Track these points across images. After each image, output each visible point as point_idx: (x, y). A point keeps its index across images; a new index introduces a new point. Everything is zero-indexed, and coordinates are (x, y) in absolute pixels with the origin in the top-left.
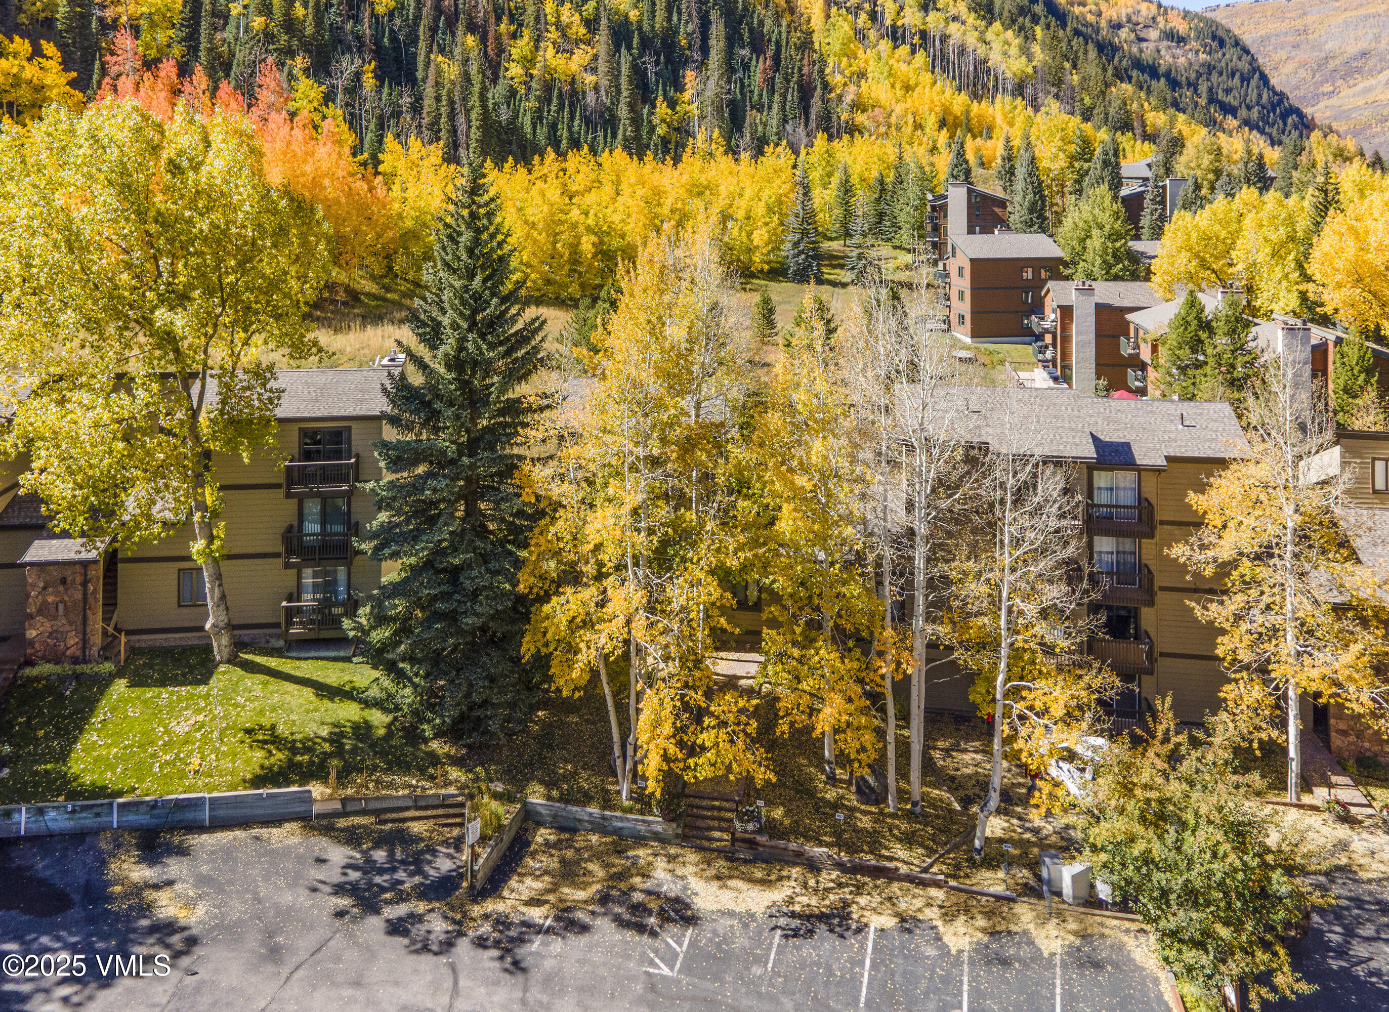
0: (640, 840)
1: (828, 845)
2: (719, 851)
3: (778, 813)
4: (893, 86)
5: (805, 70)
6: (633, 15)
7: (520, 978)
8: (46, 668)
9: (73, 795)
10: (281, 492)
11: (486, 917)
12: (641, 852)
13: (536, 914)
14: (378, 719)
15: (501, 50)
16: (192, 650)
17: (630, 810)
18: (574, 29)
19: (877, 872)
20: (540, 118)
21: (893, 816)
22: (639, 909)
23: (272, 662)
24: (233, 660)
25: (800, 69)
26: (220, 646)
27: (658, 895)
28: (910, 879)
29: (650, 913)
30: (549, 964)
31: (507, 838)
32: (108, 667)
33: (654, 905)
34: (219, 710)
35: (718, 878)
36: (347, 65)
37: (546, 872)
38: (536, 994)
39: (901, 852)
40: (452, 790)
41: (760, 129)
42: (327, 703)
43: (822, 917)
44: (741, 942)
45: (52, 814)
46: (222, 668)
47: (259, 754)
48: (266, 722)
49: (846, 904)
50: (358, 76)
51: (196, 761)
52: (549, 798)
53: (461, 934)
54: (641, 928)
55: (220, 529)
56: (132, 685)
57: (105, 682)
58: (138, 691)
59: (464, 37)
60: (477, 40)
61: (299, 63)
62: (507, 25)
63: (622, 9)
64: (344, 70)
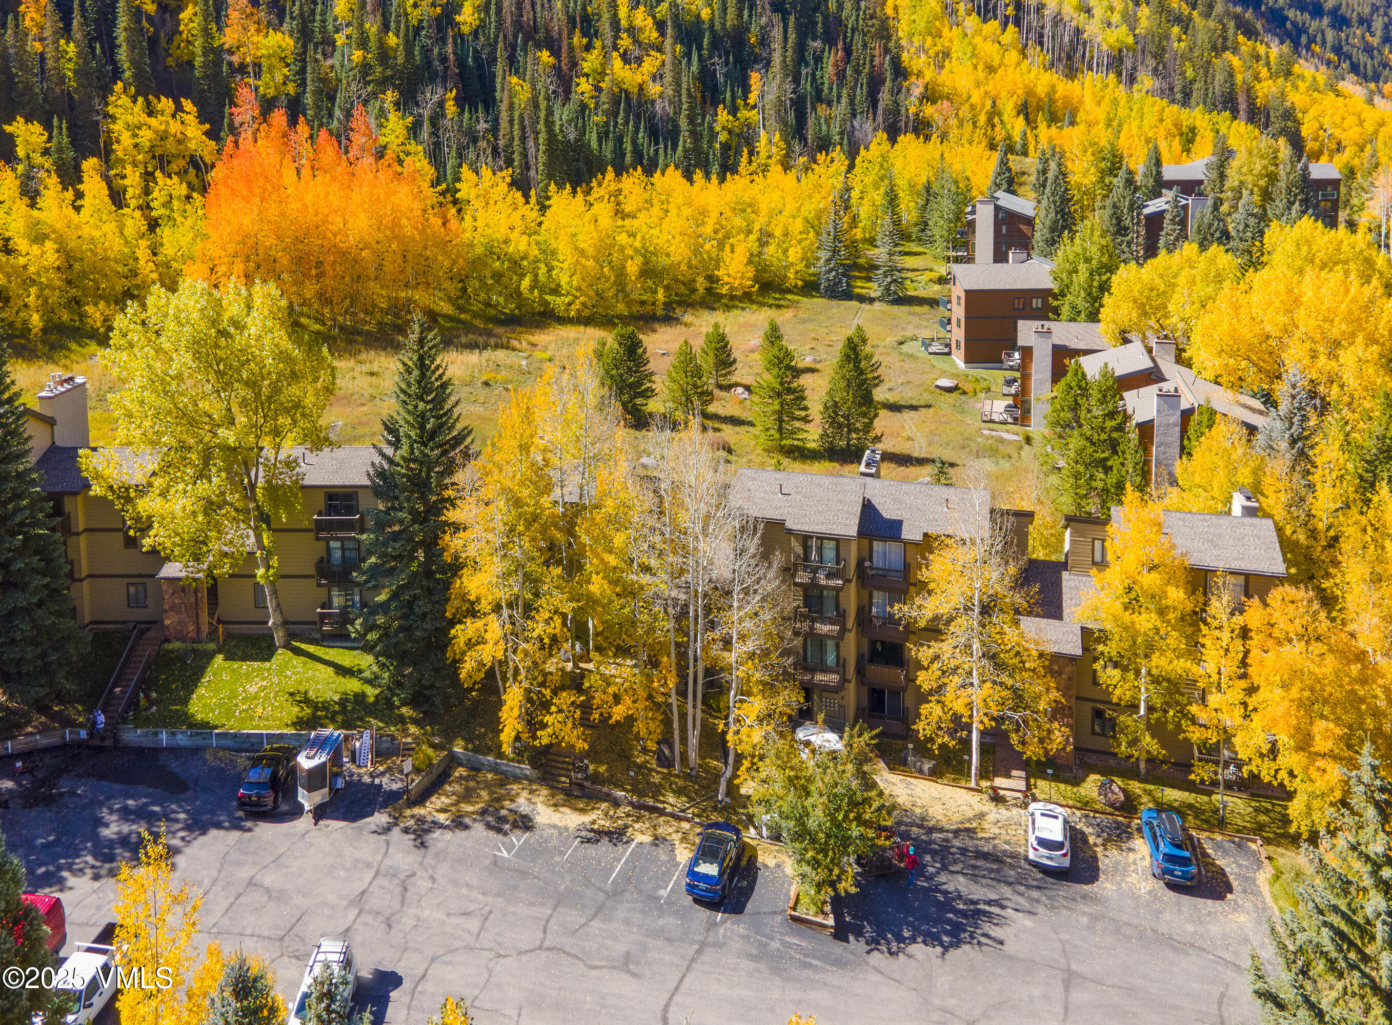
0: (517, 779)
1: (627, 791)
2: (562, 789)
3: (602, 769)
4: (975, 67)
5: (877, 61)
6: (705, 14)
7: (423, 851)
8: (175, 645)
9: (191, 726)
10: (312, 535)
11: (413, 816)
12: (515, 787)
13: (442, 818)
14: (371, 692)
15: (574, 64)
16: (264, 636)
17: (513, 760)
18: (647, 33)
19: (653, 810)
20: (607, 133)
21: (677, 776)
22: (503, 820)
23: (311, 649)
24: (287, 646)
25: (872, 61)
26: (279, 637)
27: (516, 812)
28: (672, 815)
29: (507, 822)
30: (440, 845)
31: (436, 772)
32: (212, 646)
33: (511, 818)
34: (275, 679)
35: (555, 805)
36: (431, 96)
37: (454, 794)
38: (429, 860)
39: (671, 799)
40: (409, 740)
41: (824, 128)
42: (341, 679)
43: (609, 834)
44: (555, 842)
45: (180, 736)
46: (280, 651)
47: (297, 709)
48: (302, 689)
49: (626, 827)
50: (441, 104)
51: (260, 711)
52: (466, 749)
53: (396, 825)
54: (499, 830)
55: (274, 562)
56: (226, 659)
57: (210, 656)
58: (229, 663)
59: (539, 54)
60: (552, 54)
61: (389, 97)
62: (580, 38)
63: (693, 8)
64: (428, 100)
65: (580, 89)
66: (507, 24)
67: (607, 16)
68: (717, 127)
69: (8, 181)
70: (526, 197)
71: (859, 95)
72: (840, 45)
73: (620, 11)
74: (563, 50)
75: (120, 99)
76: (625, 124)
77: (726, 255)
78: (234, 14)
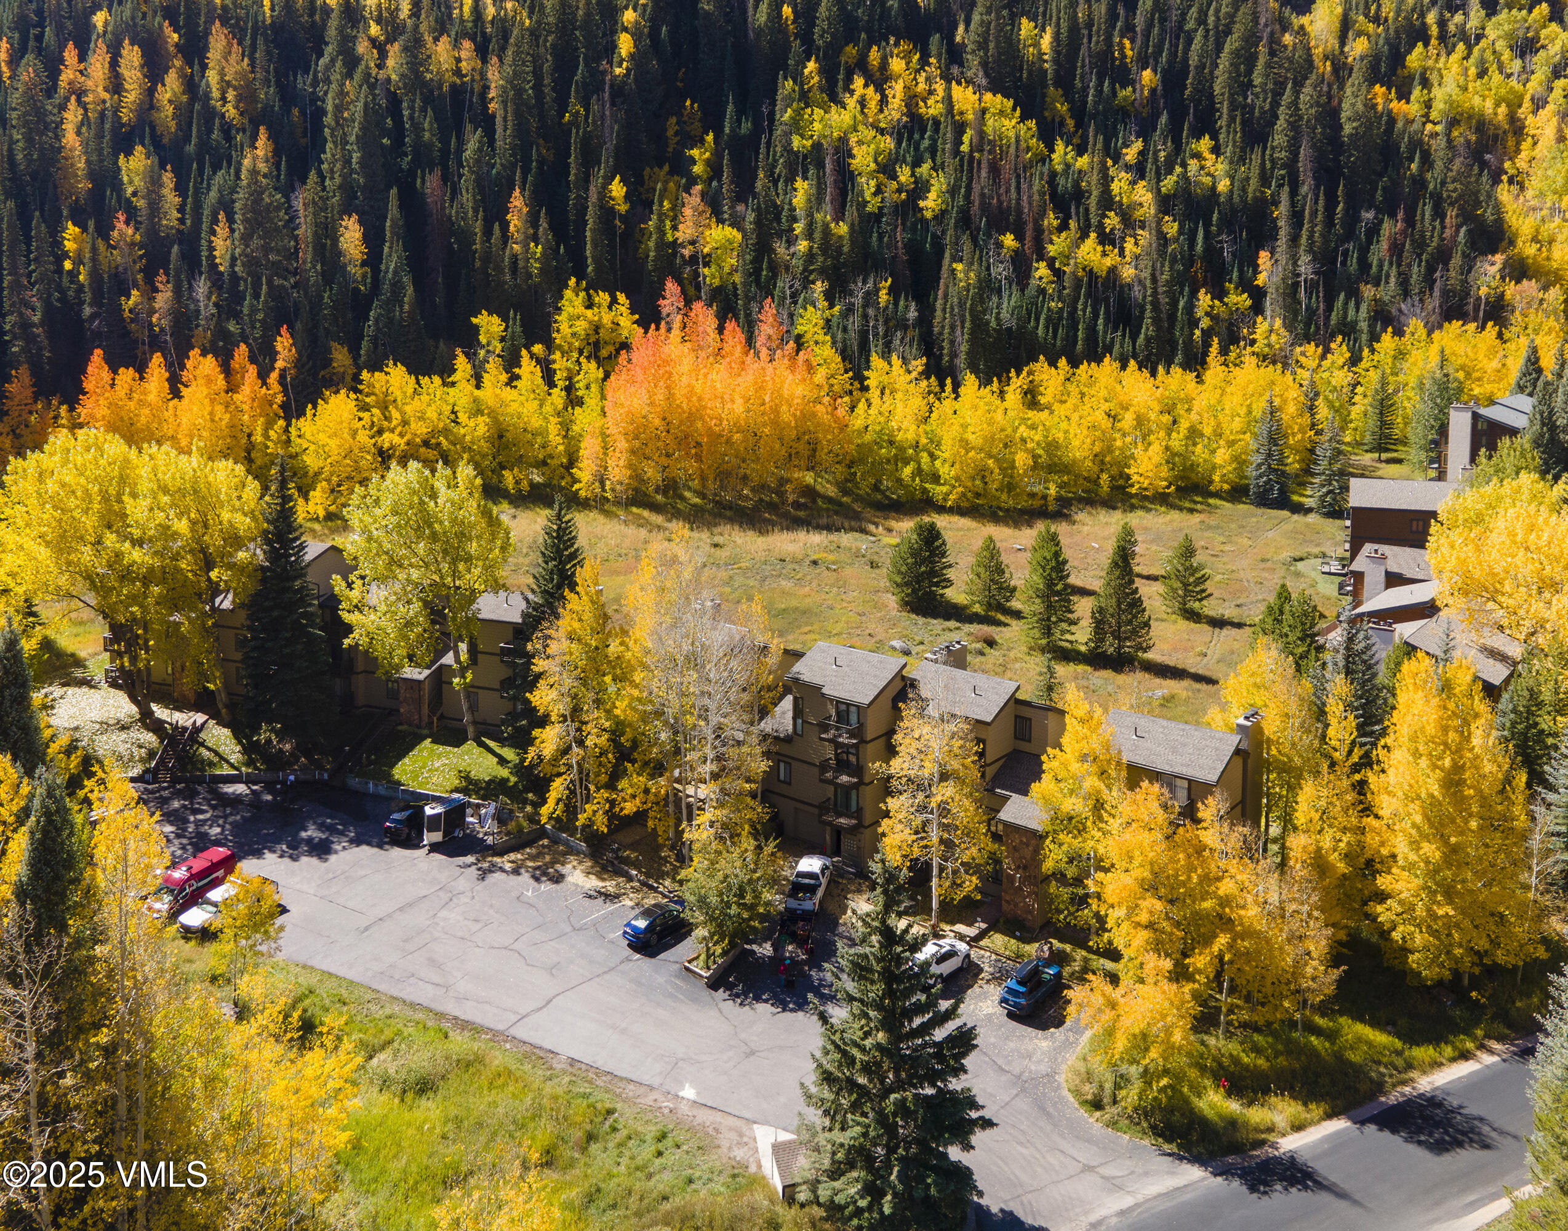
0: (576, 854)
1: (642, 874)
2: (601, 865)
3: (633, 856)
5: (1447, 233)
7: (480, 883)
8: (402, 728)
9: (389, 782)
10: (499, 658)
11: (490, 862)
12: (571, 858)
13: (508, 866)
14: (512, 780)
15: (1038, 248)
16: (458, 730)
18: (1143, 210)
19: (651, 887)
20: (1059, 320)
22: (546, 875)
23: (493, 744)
24: (473, 738)
25: (1441, 233)
26: (471, 731)
27: (558, 872)
30: (493, 882)
31: (525, 838)
32: (426, 732)
33: (551, 875)
34: (456, 760)
35: (588, 873)
36: (862, 285)
37: (528, 854)
38: (479, 889)
42: (498, 767)
43: (608, 895)
44: (567, 894)
45: (380, 788)
46: (468, 742)
47: (457, 781)
48: (468, 770)
49: (624, 894)
50: (874, 293)
51: (435, 779)
53: (476, 865)
54: (537, 880)
55: (469, 676)
56: (431, 743)
57: (422, 739)
58: (432, 746)
59: (1002, 238)
60: (1016, 239)
61: (819, 287)
62: (1051, 220)
63: (1207, 180)
64: (859, 289)
65: (1037, 274)
66: (975, 209)
67: (1095, 193)
68: (1199, 313)
69: (462, 365)
70: (942, 386)
71: (1416, 273)
72: (1401, 215)
73: (1115, 187)
74: (1029, 234)
75: (568, 293)
76: (1084, 309)
77: (1138, 451)
78: (688, 212)
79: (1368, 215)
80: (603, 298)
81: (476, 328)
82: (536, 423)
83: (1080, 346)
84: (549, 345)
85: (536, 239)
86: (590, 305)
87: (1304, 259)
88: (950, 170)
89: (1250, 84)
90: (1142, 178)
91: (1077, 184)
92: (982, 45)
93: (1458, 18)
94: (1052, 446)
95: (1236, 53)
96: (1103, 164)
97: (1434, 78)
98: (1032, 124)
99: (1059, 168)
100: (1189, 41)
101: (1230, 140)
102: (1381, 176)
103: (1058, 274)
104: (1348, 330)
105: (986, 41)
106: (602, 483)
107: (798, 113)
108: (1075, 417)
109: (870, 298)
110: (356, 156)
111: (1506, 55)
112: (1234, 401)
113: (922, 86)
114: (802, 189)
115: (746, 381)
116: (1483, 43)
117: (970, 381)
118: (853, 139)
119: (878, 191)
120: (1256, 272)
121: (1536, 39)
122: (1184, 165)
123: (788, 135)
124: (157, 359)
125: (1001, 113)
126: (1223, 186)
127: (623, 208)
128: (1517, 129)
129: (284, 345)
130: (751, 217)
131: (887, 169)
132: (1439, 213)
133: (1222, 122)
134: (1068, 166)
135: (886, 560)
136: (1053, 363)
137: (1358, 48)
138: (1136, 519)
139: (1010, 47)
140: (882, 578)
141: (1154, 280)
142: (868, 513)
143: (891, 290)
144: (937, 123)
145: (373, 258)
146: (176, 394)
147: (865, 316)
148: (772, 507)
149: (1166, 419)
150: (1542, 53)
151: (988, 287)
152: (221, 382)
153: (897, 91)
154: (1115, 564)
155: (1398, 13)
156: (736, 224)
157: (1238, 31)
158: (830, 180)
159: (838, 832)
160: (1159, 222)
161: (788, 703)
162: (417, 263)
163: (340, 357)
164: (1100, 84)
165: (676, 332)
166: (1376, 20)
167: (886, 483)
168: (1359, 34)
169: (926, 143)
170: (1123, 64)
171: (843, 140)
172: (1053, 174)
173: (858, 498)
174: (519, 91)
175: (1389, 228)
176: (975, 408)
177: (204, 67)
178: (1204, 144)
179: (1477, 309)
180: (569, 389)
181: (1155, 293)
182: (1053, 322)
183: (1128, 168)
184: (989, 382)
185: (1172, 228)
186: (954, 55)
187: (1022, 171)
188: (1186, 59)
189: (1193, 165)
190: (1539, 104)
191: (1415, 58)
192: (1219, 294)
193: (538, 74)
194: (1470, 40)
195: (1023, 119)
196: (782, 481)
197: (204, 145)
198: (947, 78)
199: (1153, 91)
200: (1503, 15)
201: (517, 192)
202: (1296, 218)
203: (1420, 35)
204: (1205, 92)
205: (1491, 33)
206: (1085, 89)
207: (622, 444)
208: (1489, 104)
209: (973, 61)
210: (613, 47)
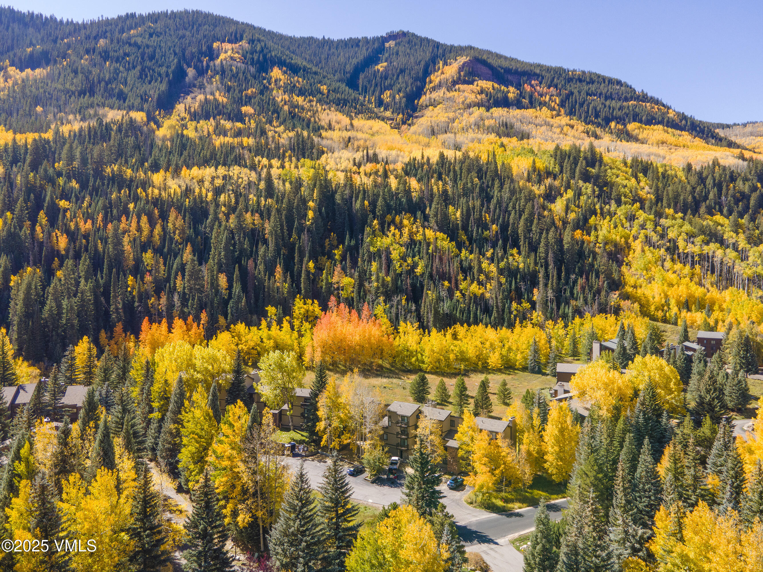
5: (600, 283)
15: (456, 286)
18: (493, 274)
23: (298, 431)
26: (292, 428)
42: (302, 437)
46: (291, 431)
59: (444, 282)
60: (449, 283)
61: (382, 298)
62: (461, 277)
63: (516, 264)
64: (395, 299)
65: (456, 295)
66: (434, 272)
67: (476, 268)
68: (513, 309)
69: (264, 323)
70: (424, 332)
71: (590, 297)
72: (584, 277)
73: (483, 265)
74: (453, 281)
75: (297, 300)
76: (473, 308)
77: (491, 355)
78: (336, 273)
79: (573, 277)
80: (309, 301)
81: (267, 311)
82: (289, 342)
83: (471, 320)
84: (291, 316)
85: (285, 281)
86: (305, 304)
87: (550, 291)
88: (425, 259)
89: (531, 230)
90: (493, 262)
91: (470, 264)
92: (436, 215)
93: (607, 207)
94: (462, 352)
95: (526, 220)
96: (479, 258)
97: (599, 227)
98: (454, 243)
99: (464, 258)
100: (510, 214)
101: (524, 249)
102: (578, 262)
103: (464, 295)
104: (565, 317)
105: (437, 214)
106: (313, 361)
107: (372, 239)
108: (470, 343)
109: (399, 302)
110: (223, 253)
111: (624, 221)
112: (523, 339)
113: (414, 230)
114: (374, 266)
115: (359, 330)
116: (616, 216)
117: (434, 331)
118: (391, 249)
119: (401, 266)
120: (533, 296)
121: (634, 215)
122: (507, 258)
123: (368, 246)
124: (164, 320)
125: (443, 239)
126: (521, 266)
127: (313, 271)
128: (629, 247)
129: (204, 316)
130: (357, 274)
131: (403, 258)
132: (597, 276)
133: (521, 243)
134: (467, 258)
135: (408, 387)
136: (462, 325)
137: (572, 216)
138: (490, 377)
139: (446, 216)
140: (407, 392)
141: (496, 298)
142: (401, 373)
143: (407, 300)
144: (420, 243)
145: (230, 287)
146: (170, 331)
147: (397, 308)
148: (368, 370)
149: (500, 344)
150: (636, 221)
151: (439, 299)
152: (185, 328)
153: (406, 231)
154: (481, 386)
155: (586, 204)
156: (351, 276)
157: (527, 212)
158: (384, 262)
159: (401, 451)
160: (498, 278)
161: (386, 418)
162: (244, 289)
163: (222, 320)
164: (478, 229)
165: (335, 313)
166: (578, 207)
167: (406, 364)
168: (572, 211)
169: (416, 249)
170: (486, 223)
171: (388, 248)
172: (461, 261)
173: (397, 369)
174: (276, 231)
175: (581, 281)
176: (436, 339)
177: (168, 222)
178: (515, 251)
179: (611, 309)
180: (299, 331)
181: (497, 302)
182: (462, 312)
183: (488, 259)
184: (440, 331)
185: (503, 280)
186: (426, 218)
187: (450, 260)
188: (508, 221)
189: (511, 258)
190: (635, 238)
191: (592, 221)
192: (520, 303)
193: (282, 225)
194: (612, 215)
195: (451, 241)
196: (372, 363)
197: (170, 249)
198: (424, 227)
199: (497, 232)
200: (623, 207)
201: (278, 266)
202: (547, 276)
203: (594, 212)
204: (515, 232)
205: (619, 213)
206: (472, 231)
207: (319, 349)
208: (618, 238)
209: (432, 221)
210: (306, 215)
